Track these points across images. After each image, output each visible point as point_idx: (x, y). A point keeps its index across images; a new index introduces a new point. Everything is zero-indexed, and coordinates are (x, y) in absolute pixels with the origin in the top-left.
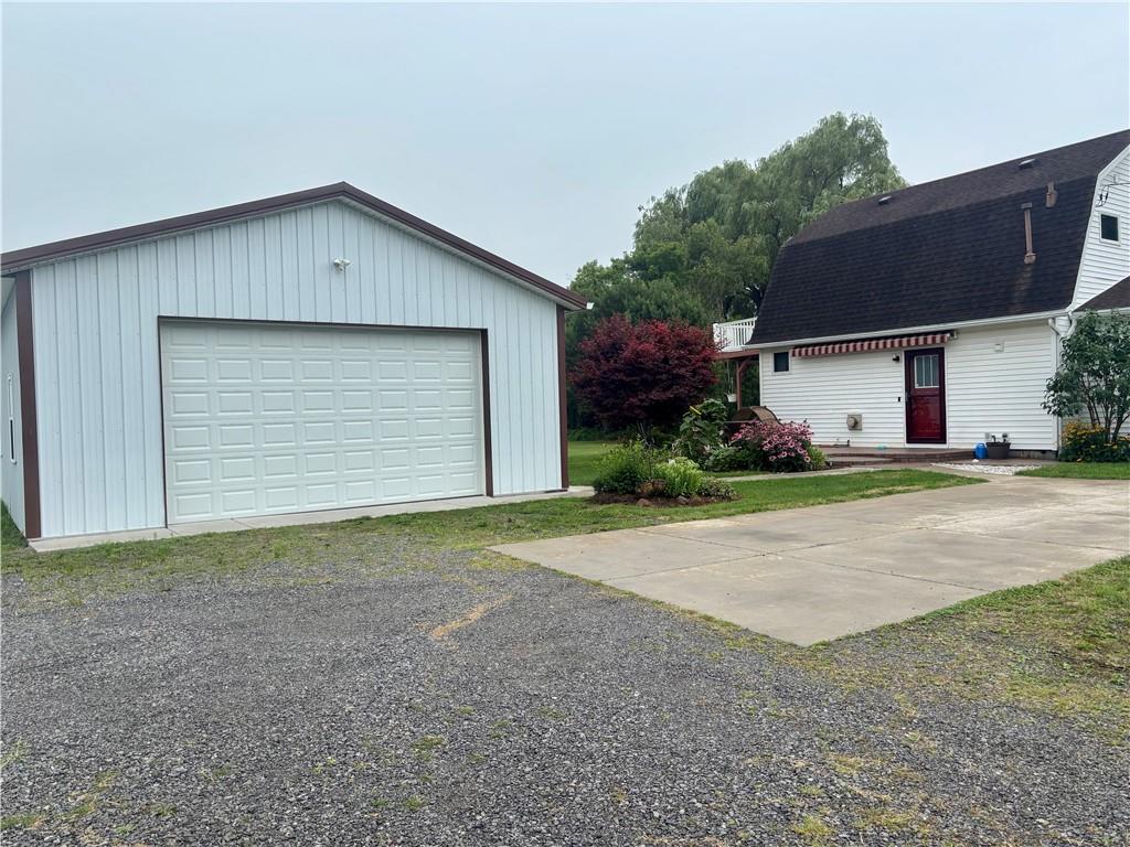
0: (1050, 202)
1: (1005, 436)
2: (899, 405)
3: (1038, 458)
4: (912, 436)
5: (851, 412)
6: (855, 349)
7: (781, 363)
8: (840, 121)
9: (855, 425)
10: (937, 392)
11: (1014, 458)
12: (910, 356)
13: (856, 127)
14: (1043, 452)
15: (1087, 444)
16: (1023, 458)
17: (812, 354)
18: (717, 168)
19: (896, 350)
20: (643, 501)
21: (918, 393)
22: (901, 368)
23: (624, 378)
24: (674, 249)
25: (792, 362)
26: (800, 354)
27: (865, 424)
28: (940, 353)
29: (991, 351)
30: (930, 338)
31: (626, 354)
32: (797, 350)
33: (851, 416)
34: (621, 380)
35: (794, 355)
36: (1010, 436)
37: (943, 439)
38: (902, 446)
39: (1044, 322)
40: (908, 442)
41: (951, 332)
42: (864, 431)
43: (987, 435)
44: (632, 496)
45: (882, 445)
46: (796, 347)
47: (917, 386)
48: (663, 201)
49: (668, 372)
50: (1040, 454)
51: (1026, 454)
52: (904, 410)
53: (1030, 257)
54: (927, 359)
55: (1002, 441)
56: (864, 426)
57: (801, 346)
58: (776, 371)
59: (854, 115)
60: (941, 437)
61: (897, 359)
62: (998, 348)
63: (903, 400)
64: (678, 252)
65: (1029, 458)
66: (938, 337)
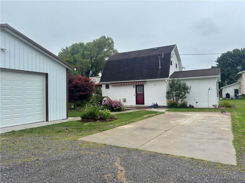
0: (163, 57)
1: (156, 103)
2: (134, 96)
3: (163, 108)
4: (137, 103)
6: (125, 84)
7: (107, 87)
8: (105, 37)
10: (142, 94)
11: (158, 107)
12: (137, 86)
13: (108, 39)
14: (164, 106)
15: (174, 105)
16: (160, 108)
17: (115, 85)
18: (77, 43)
19: (134, 85)
20: (98, 121)
21: (138, 94)
22: (135, 88)
23: (73, 89)
24: (70, 60)
25: (110, 86)
26: (112, 85)
27: (127, 100)
28: (143, 86)
29: (153, 86)
30: (141, 83)
31: (74, 83)
32: (112, 84)
33: (124, 99)
34: (72, 89)
35: (111, 85)
36: (157, 103)
37: (143, 104)
38: (135, 105)
39: (164, 80)
40: (136, 104)
41: (145, 81)
42: (127, 102)
43: (153, 103)
44: (94, 120)
45: (131, 105)
46: (111, 83)
47: (138, 93)
48: (65, 49)
49: (84, 88)
50: (163, 107)
51: (160, 107)
52: (135, 98)
53: (160, 67)
54: (140, 87)
55: (156, 104)
56: (126, 101)
57: (113, 83)
58: (106, 89)
59: (107, 36)
60: (143, 103)
61: (134, 87)
62: (155, 85)
63: (135, 95)
64: (71, 61)
65: (161, 107)
66: (143, 83)
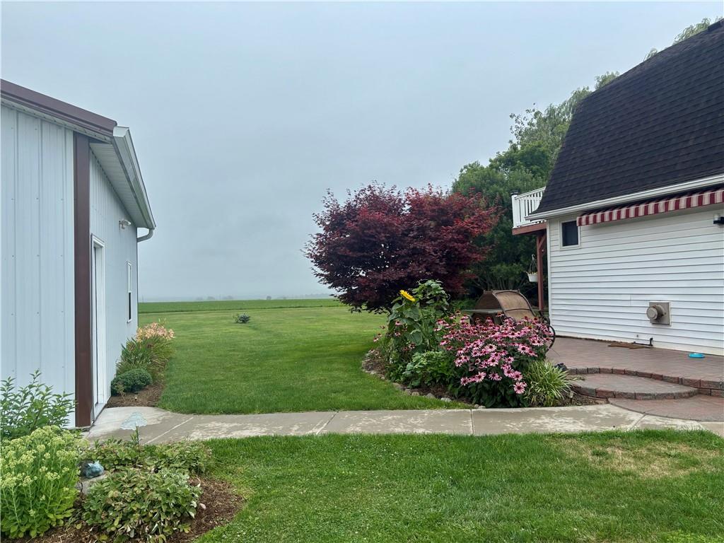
5: (655, 299)
7: (570, 237)
9: (660, 317)
17: (606, 221)
19: (718, 207)
25: (582, 231)
27: (674, 317)
32: (584, 218)
33: (654, 306)
35: (582, 224)
42: (673, 326)
58: (564, 245)
61: (721, 222)
